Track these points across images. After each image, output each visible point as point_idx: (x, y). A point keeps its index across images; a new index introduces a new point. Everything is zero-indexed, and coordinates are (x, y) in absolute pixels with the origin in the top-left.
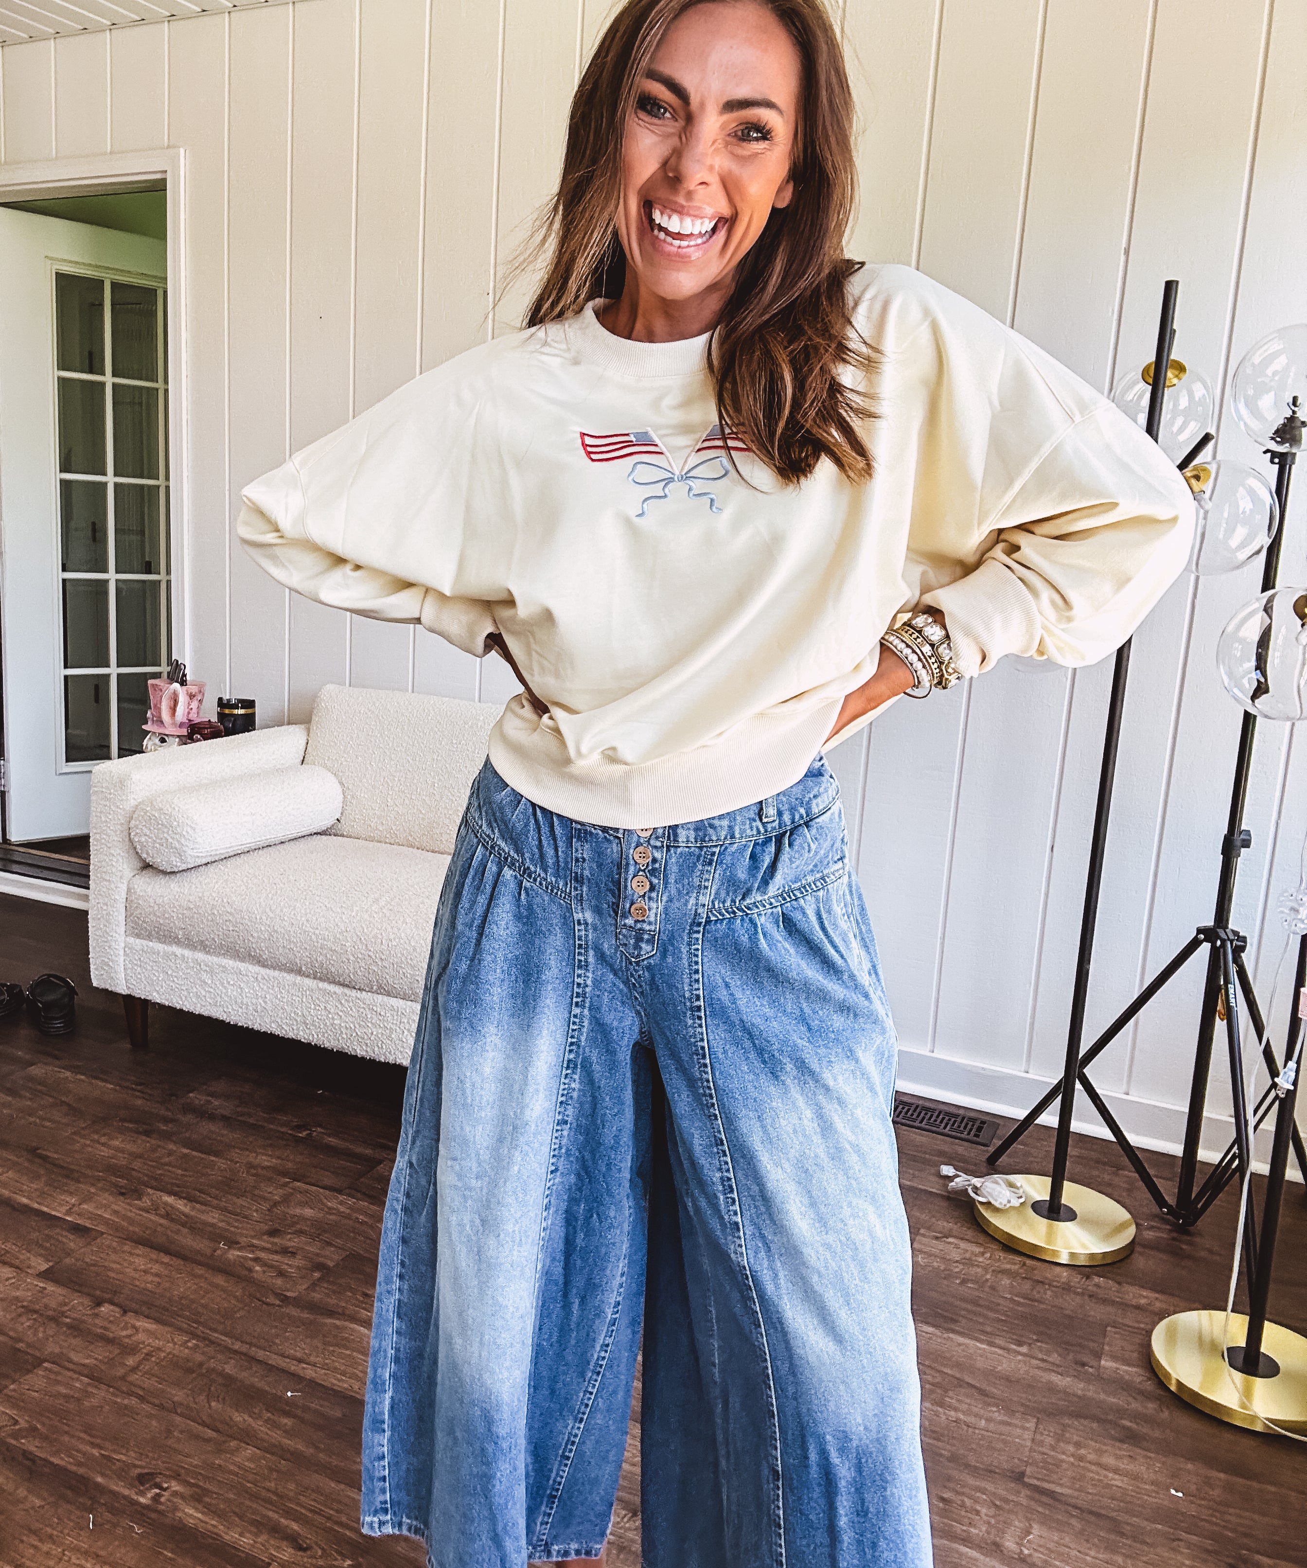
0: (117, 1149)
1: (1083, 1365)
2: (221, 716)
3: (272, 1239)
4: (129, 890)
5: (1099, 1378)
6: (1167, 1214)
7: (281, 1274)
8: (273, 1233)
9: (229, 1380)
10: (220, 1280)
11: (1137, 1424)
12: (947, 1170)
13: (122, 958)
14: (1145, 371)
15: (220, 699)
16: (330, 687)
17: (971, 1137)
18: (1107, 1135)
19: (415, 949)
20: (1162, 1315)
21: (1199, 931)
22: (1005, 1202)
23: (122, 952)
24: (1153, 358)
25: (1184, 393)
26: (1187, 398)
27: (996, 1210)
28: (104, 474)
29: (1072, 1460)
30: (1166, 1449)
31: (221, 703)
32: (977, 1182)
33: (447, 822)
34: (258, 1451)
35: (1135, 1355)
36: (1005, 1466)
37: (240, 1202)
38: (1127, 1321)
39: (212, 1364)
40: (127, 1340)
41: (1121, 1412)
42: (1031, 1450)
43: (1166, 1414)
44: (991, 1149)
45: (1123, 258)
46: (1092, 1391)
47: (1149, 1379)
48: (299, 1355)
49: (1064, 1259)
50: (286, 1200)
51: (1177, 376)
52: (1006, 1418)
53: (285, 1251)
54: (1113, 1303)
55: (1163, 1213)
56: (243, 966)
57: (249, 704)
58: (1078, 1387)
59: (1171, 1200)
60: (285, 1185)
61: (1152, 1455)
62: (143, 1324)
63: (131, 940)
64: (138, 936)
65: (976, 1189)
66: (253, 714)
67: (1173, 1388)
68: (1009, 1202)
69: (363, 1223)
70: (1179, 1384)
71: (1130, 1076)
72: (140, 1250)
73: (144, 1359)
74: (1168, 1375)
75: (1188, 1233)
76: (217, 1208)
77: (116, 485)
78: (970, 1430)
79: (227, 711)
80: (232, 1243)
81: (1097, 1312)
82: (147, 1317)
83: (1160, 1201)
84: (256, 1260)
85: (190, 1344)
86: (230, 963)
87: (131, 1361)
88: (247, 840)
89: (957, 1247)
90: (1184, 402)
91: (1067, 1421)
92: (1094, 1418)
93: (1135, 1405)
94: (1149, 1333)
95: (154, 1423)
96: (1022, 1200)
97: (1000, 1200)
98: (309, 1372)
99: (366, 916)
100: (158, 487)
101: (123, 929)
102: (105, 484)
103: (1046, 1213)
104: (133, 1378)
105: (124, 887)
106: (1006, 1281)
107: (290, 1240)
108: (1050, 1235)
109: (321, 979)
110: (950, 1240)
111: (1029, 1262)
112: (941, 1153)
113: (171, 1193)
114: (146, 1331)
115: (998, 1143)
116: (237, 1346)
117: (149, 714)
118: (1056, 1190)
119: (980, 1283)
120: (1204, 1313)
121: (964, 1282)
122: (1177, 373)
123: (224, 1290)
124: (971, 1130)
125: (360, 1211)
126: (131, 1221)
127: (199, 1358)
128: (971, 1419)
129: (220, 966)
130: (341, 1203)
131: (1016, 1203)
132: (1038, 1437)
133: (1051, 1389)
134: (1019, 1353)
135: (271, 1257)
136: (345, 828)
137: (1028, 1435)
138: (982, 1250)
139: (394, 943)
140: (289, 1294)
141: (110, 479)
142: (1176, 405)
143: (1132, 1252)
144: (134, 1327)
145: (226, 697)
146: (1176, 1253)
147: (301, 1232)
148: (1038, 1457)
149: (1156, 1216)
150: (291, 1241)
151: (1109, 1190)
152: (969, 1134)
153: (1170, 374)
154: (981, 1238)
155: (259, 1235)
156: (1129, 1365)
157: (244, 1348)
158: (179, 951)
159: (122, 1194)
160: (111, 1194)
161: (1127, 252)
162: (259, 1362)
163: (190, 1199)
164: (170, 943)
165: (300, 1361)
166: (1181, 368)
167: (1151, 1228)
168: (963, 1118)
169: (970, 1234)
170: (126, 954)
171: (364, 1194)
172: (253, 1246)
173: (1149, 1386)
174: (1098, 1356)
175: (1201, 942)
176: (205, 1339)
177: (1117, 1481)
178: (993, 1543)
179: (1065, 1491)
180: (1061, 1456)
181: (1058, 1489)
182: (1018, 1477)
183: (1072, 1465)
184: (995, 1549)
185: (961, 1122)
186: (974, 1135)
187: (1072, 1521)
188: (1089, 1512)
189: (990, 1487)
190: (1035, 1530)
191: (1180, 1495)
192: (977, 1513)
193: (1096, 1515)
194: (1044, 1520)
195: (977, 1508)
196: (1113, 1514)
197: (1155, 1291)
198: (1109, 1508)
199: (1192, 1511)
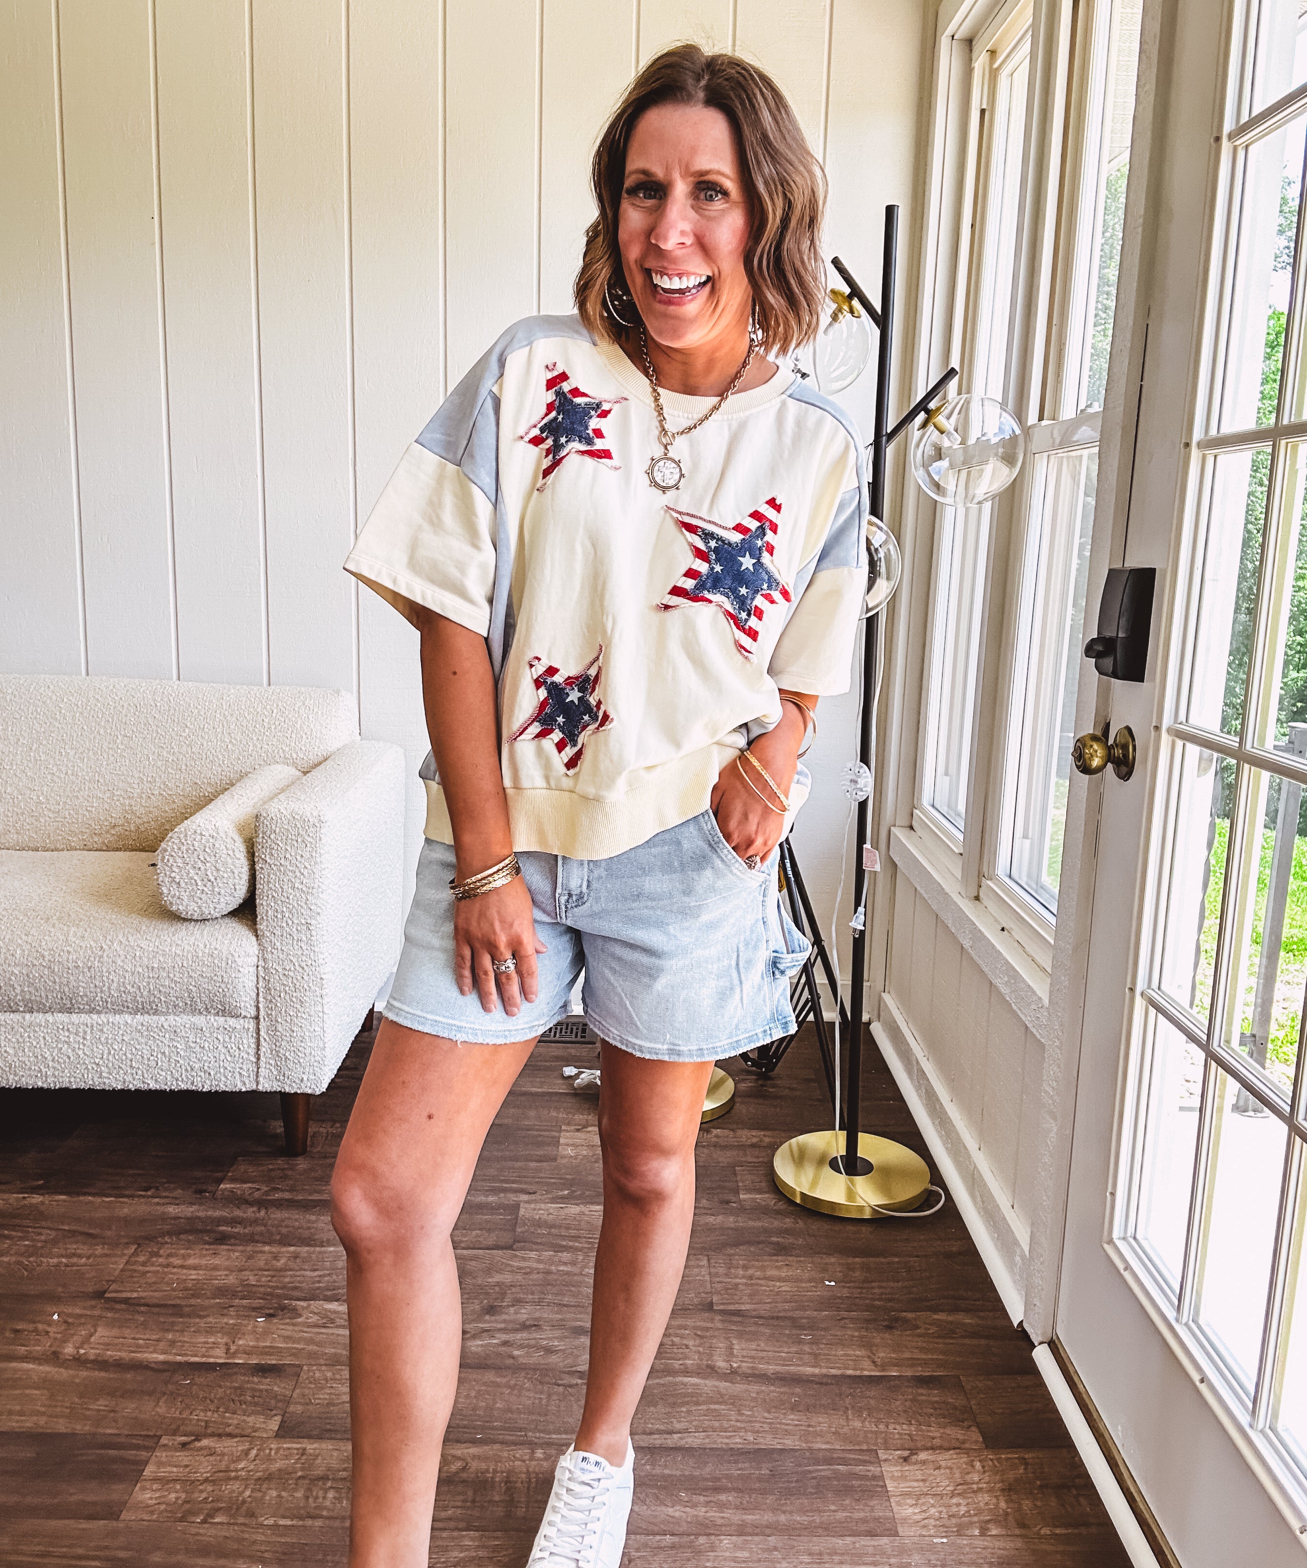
1: (728, 1202)
5: (742, 1209)
6: (752, 1066)
11: (783, 1237)
12: (569, 1071)
17: (579, 1039)
20: (774, 1148)
29: (744, 1281)
30: (812, 1251)
35: (764, 1184)
36: (696, 1301)
38: (749, 1159)
41: (765, 1231)
42: (711, 1282)
43: (801, 1224)
46: (743, 1222)
47: (781, 1199)
54: (734, 1147)
55: (749, 1066)
58: (730, 1221)
61: (802, 1259)
67: (798, 1201)
70: (803, 1195)
74: (792, 1191)
75: (770, 1078)
81: (725, 1157)
91: (730, 1251)
92: (749, 1243)
93: (776, 1223)
94: (771, 1163)
112: (557, 1058)
124: (577, 1033)
132: (712, 1270)
133: (710, 1229)
137: (704, 1271)
143: (736, 1101)
146: (766, 1096)
148: (719, 1286)
152: (576, 1037)
156: (760, 1193)
167: (742, 1081)
168: (567, 1025)
173: (781, 1205)
174: (736, 1192)
177: (785, 1287)
178: (708, 1366)
179: (748, 1307)
180: (738, 1280)
181: (743, 1307)
182: (709, 1307)
183: (746, 1284)
184: (710, 1371)
185: (567, 1029)
186: (582, 1037)
187: (762, 1329)
188: (773, 1318)
189: (690, 1323)
190: (737, 1346)
191: (833, 1283)
192: (687, 1347)
193: (778, 1318)
194: (740, 1335)
195: (685, 1342)
196: (790, 1314)
197: (763, 1130)
198: (785, 1310)
199: (845, 1293)
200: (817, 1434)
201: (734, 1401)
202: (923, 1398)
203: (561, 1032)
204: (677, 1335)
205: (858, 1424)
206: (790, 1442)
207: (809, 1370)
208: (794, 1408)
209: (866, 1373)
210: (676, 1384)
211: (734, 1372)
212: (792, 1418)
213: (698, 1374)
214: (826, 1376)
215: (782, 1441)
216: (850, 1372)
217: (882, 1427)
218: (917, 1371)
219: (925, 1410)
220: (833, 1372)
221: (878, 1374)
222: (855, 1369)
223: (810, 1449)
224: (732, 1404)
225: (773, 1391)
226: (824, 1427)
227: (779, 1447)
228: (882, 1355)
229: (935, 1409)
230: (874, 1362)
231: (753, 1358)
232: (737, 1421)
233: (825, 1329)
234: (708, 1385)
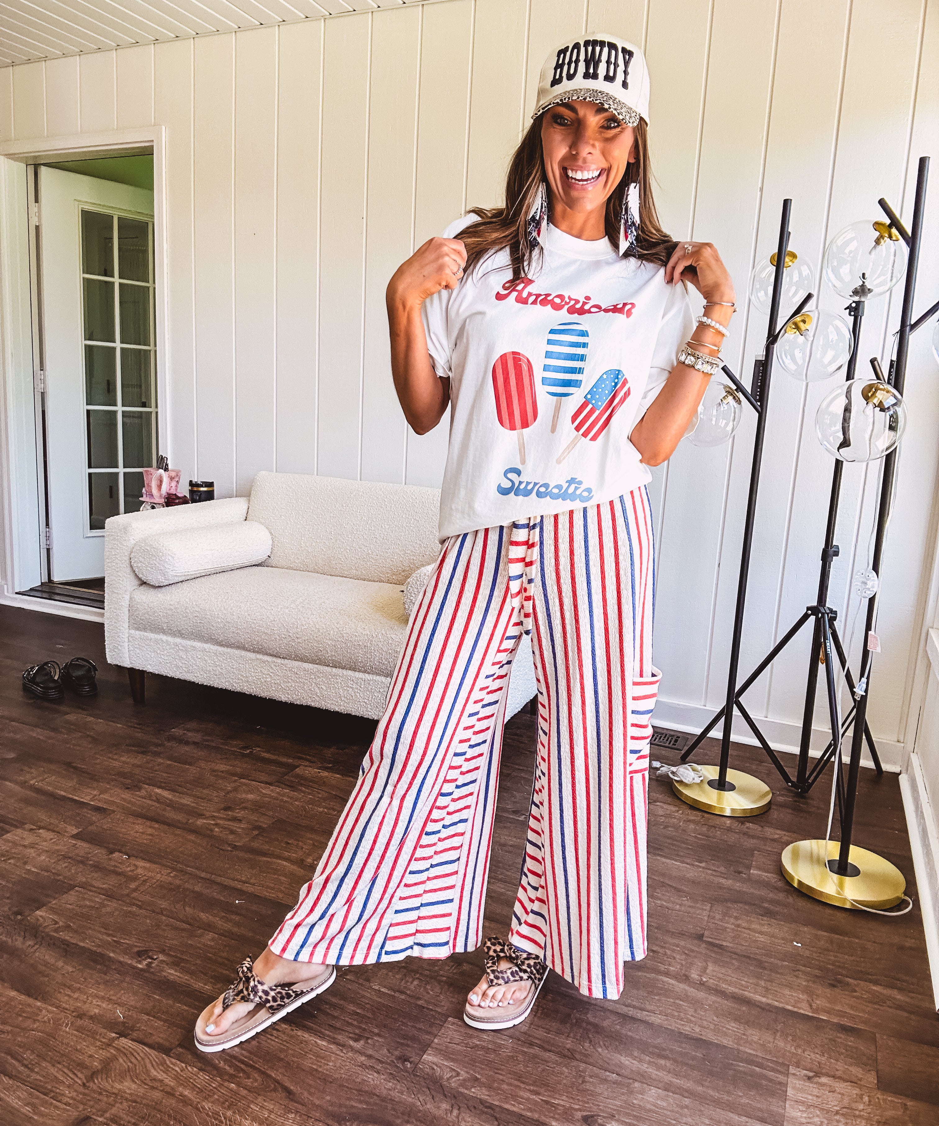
0: (124, 762)
1: (740, 873)
2: (191, 492)
3: (226, 813)
4: (131, 598)
5: (749, 880)
6: (792, 786)
7: (232, 832)
8: (226, 809)
9: (198, 896)
10: (192, 837)
11: (773, 905)
13: (127, 644)
14: (772, 258)
15: (191, 481)
16: (263, 473)
17: (670, 745)
18: (756, 743)
19: (319, 631)
20: (788, 844)
21: (808, 609)
22: (691, 780)
23: (126, 640)
24: (776, 250)
25: (796, 272)
26: (798, 275)
27: (686, 785)
28: (114, 342)
29: (733, 927)
30: (791, 919)
31: (191, 484)
32: (674, 769)
33: (340, 556)
34: (216, 936)
35: (772, 867)
36: (692, 931)
37: (205, 791)
38: (767, 848)
39: (187, 885)
40: (130, 873)
41: (762, 899)
42: (708, 922)
43: (790, 900)
44: (683, 752)
45: (759, 193)
46: (745, 888)
47: (780, 880)
48: (243, 879)
49: (728, 813)
50: (235, 790)
51: (791, 261)
52: (692, 904)
53: (235, 819)
54: (758, 838)
55: (789, 786)
56: (207, 646)
57: (211, 485)
58: (737, 886)
59: (794, 779)
60: (235, 781)
61: (782, 923)
62: (141, 863)
63: (132, 632)
64: (138, 629)
65: (673, 773)
66: (213, 491)
67: (796, 885)
68: (694, 779)
69: (286, 802)
70: (800, 882)
71: (768, 704)
72: (140, 821)
73: (141, 884)
74: (792, 878)
75: (804, 798)
76: (190, 795)
77: (122, 349)
78: (670, 912)
79: (195, 489)
80: (201, 815)
81: (749, 843)
82: (143, 859)
83: (786, 778)
84: (216, 825)
85: (172, 875)
86: (198, 644)
87: (133, 886)
88: (209, 566)
89: (662, 807)
90: (796, 278)
91: (729, 905)
92: (745, 903)
93: (771, 895)
94: (780, 854)
95: (148, 921)
96: (701, 778)
97: (688, 779)
98: (250, 889)
99: (287, 611)
100: (150, 351)
101: (126, 625)
102: (114, 349)
103: (717, 786)
104: (135, 895)
105: (127, 597)
106: (692, 826)
107: (238, 813)
108: (720, 799)
109: (258, 652)
110: (658, 804)
111: (706, 815)
113: (159, 787)
114: (144, 868)
115: (686, 748)
116: (203, 875)
117: (144, 490)
118: (723, 774)
119: (676, 828)
120: (814, 841)
121: (666, 827)
122: (791, 258)
123: (193, 842)
124: (671, 741)
125: (284, 795)
126: (133, 804)
127: (178, 882)
128: (670, 905)
129: (192, 646)
130: (272, 791)
131: (697, 780)
132: (712, 914)
133: (721, 887)
134: (700, 867)
135: (226, 823)
136: (273, 561)
137: (705, 913)
138: (677, 809)
139: (306, 627)
140: (237, 844)
141: (118, 345)
142: (791, 279)
143: (770, 808)
144: (135, 865)
145: (195, 480)
146: (796, 809)
147: (245, 808)
148: (712, 926)
149: (784, 788)
150: (240, 814)
151: (756, 774)
152: (669, 744)
153: (787, 259)
154: (678, 802)
155: (218, 811)
156: (768, 872)
157: (208, 876)
158: (164, 638)
159: (128, 788)
160: (121, 788)
161: (761, 190)
162: (218, 884)
163: (173, 791)
164: (158, 633)
165: (244, 882)
166: (794, 256)
167: (782, 795)
168: (666, 735)
169: (669, 800)
170: (129, 641)
171: (285, 785)
172: (214, 816)
173: (780, 884)
174: (749, 867)
175: (809, 615)
176: (182, 871)
177: (761, 938)
178: (685, 975)
179: (728, 944)
180: (726, 925)
181: (724, 944)
182: (700, 937)
183: (733, 929)
184: (686, 979)
185: (665, 737)
186: (673, 744)
187: (734, 961)
188: (744, 956)
189: (682, 943)
190: (711, 967)
191: (800, 945)
192: (674, 958)
193: (749, 957)
194: (716, 962)
195: (675, 955)
196: (759, 957)
197: (784, 830)
198: (756, 954)
199: (807, 953)
200: (747, 1042)
201: (696, 1003)
202: (839, 1040)
203: (660, 739)
204: (669, 949)
205: (781, 1044)
206: (725, 1042)
207: (758, 998)
208: (737, 1019)
209: (802, 1012)
210: (658, 980)
211: (702, 984)
212: (733, 1026)
213: (675, 977)
214: (769, 1005)
215: (719, 1038)
216: (789, 1008)
217: (800, 1051)
218: (843, 1021)
219: (838, 1049)
220: (776, 1004)
221: (810, 1014)
222: (794, 1006)
223: (738, 1050)
224: (693, 1004)
225: (727, 1004)
226: (755, 1039)
227: (716, 1041)
228: (818, 1002)
229: (846, 1050)
230: (811, 1006)
231: (720, 978)
232: (692, 1016)
233: (782, 974)
234: (681, 987)
